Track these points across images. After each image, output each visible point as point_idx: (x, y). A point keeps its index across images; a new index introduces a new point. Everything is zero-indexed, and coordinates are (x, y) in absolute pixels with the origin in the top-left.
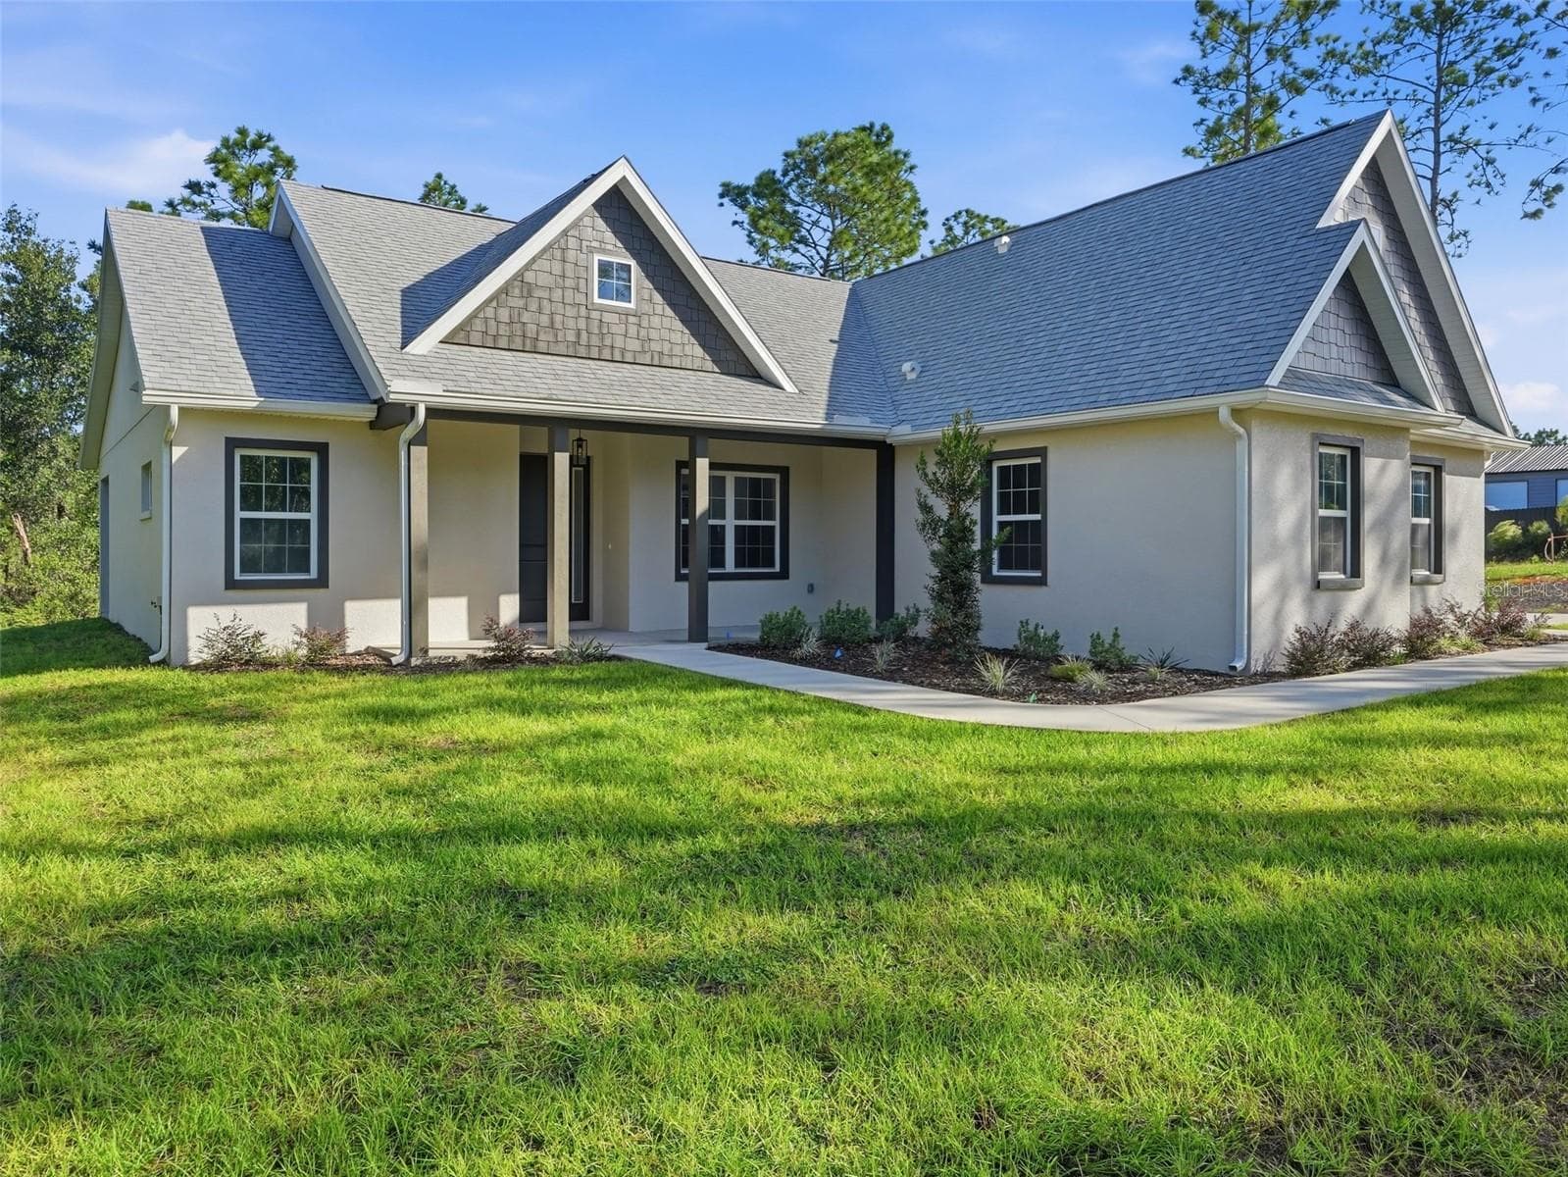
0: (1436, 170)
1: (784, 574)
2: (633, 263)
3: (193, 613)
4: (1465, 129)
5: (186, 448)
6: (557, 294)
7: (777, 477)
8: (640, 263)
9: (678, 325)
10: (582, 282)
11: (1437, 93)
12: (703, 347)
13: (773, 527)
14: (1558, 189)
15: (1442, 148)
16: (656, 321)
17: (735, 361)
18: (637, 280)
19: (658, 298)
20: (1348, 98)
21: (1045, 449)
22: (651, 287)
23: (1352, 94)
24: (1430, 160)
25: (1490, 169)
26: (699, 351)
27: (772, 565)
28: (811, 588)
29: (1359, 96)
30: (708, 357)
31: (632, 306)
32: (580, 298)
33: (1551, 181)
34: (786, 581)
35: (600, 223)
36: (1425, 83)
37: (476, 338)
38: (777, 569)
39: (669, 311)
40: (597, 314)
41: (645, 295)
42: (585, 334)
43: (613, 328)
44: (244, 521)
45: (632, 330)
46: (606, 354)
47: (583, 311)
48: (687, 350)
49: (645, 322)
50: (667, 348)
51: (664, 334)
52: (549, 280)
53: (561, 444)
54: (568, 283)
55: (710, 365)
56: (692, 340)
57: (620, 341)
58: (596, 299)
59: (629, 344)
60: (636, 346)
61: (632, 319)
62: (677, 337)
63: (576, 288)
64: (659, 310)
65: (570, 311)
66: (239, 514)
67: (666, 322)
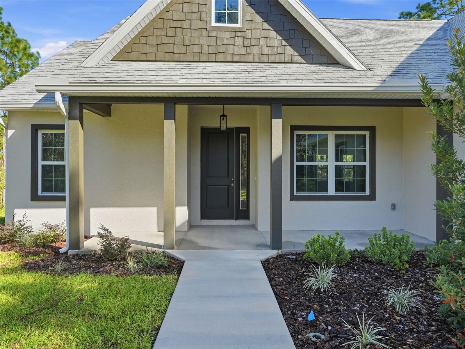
1: (372, 197)
5: (14, 131)
6: (186, 25)
7: (367, 133)
9: (273, 34)
10: (204, 15)
12: (293, 47)
13: (365, 167)
16: (257, 33)
17: (318, 54)
18: (243, 11)
19: (258, 18)
22: (253, 11)
26: (289, 50)
27: (364, 190)
28: (394, 207)
30: (296, 53)
31: (239, 25)
32: (202, 25)
34: (373, 202)
37: (134, 56)
38: (368, 193)
39: (266, 26)
40: (214, 34)
41: (249, 17)
42: (205, 47)
43: (225, 41)
44: (43, 166)
45: (239, 41)
46: (221, 58)
47: (204, 33)
48: (280, 50)
49: (249, 34)
50: (265, 50)
51: (262, 41)
52: (181, 16)
53: (170, 115)
54: (195, 16)
55: (297, 58)
56: (284, 43)
57: (231, 49)
58: (214, 24)
59: (237, 50)
60: (243, 51)
61: (239, 34)
62: (273, 43)
63: (200, 19)
64: (258, 26)
65: (196, 34)
66: (41, 163)
67: (264, 33)
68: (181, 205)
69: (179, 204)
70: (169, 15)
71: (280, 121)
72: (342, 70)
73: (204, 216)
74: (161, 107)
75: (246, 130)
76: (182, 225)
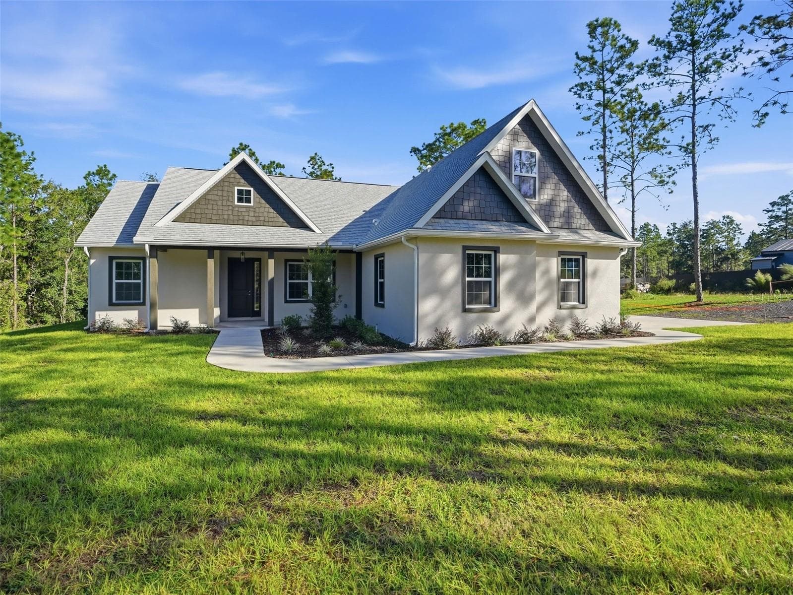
0: (694, 114)
2: (252, 189)
3: (97, 313)
4: (710, 92)
5: (95, 260)
6: (220, 203)
8: (255, 189)
9: (272, 210)
10: (230, 198)
11: (693, 78)
12: (283, 218)
14: (767, 114)
15: (696, 103)
16: (262, 209)
17: (296, 222)
18: (254, 195)
19: (263, 201)
20: (651, 86)
21: (384, 254)
22: (260, 197)
23: (652, 84)
24: (691, 108)
25: (729, 110)
26: (281, 220)
28: (346, 306)
29: (655, 85)
30: (284, 222)
31: (252, 205)
32: (229, 203)
33: (763, 111)
35: (238, 176)
36: (688, 74)
37: (187, 220)
39: (268, 206)
40: (237, 209)
41: (258, 200)
42: (231, 216)
43: (243, 213)
44: (116, 283)
45: (252, 214)
46: (241, 222)
47: (231, 208)
48: (275, 219)
49: (257, 210)
50: (267, 219)
51: (266, 214)
52: (216, 198)
53: (211, 256)
54: (224, 198)
55: (286, 224)
56: (278, 215)
57: (246, 218)
58: (236, 203)
59: (250, 219)
60: (254, 219)
61: (252, 209)
62: (271, 215)
63: (228, 200)
64: (263, 205)
65: (225, 208)
66: (115, 281)
67: (266, 210)
68: (217, 307)
69: (216, 307)
70: (209, 197)
71: (273, 260)
72: (309, 233)
73: (229, 316)
74: (206, 251)
75: (259, 260)
76: (216, 318)
